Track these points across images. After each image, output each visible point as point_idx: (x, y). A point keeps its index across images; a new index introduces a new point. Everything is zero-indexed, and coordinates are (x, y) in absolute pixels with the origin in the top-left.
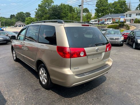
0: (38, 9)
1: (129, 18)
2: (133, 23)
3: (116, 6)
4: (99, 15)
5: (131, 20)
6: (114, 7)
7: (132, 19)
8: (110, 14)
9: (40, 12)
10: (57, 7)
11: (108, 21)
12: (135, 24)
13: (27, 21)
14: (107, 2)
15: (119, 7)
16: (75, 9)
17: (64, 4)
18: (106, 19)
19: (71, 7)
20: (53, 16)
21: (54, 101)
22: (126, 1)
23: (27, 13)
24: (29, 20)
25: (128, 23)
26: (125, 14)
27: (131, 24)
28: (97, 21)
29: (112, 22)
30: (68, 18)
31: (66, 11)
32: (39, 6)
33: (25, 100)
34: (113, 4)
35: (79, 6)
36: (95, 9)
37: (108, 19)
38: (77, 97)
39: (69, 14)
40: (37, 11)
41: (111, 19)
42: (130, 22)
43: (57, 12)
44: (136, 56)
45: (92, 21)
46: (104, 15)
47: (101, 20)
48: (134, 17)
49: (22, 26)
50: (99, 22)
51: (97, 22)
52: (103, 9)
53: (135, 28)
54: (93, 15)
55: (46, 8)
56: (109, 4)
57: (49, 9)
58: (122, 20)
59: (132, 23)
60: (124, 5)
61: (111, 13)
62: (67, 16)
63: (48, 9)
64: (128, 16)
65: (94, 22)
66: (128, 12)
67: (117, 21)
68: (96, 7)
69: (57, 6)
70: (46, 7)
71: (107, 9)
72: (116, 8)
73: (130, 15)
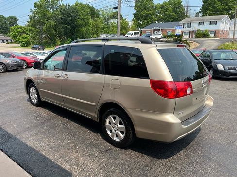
0: (33, 11)
1: (187, 29)
2: (194, 37)
3: (167, 9)
4: (139, 23)
5: (190, 32)
6: (164, 12)
7: (193, 31)
8: (157, 22)
9: (37, 17)
10: (69, 8)
11: (156, 34)
12: (197, 39)
13: (13, 31)
14: (153, 3)
15: (171, 11)
16: (100, 13)
17: (81, 4)
18: (151, 31)
19: (92, 9)
20: (62, 23)
21: (146, 166)
22: (181, 2)
23: (11, 18)
24: (18, 30)
25: (186, 37)
26: (181, 23)
27: (191, 39)
28: (137, 34)
29: (162, 35)
30: (90, 28)
31: (85, 16)
32: (36, 5)
33: (101, 168)
34: (162, 6)
35: (114, 8)
36: (134, 14)
37: (155, 30)
38: (175, 157)
39: (91, 21)
40: (31, 13)
41: (160, 31)
42: (190, 36)
43: (70, 17)
44: (220, 89)
45: (130, 34)
46: (148, 24)
47: (145, 32)
48: (195, 27)
49: (3, 41)
50: (141, 35)
51: (139, 35)
52: (147, 14)
53: (198, 45)
54: (130, 23)
55: (49, 9)
56: (156, 6)
57: (54, 11)
58: (178, 32)
59: (192, 37)
60: (179, 8)
61: (159, 20)
62: (87, 24)
63: (52, 11)
64: (186, 25)
65: (133, 36)
66: (186, 20)
67: (169, 34)
68: (135, 10)
69: (69, 6)
70: (48, 7)
71: (153, 14)
72: (166, 12)
73: (190, 25)
